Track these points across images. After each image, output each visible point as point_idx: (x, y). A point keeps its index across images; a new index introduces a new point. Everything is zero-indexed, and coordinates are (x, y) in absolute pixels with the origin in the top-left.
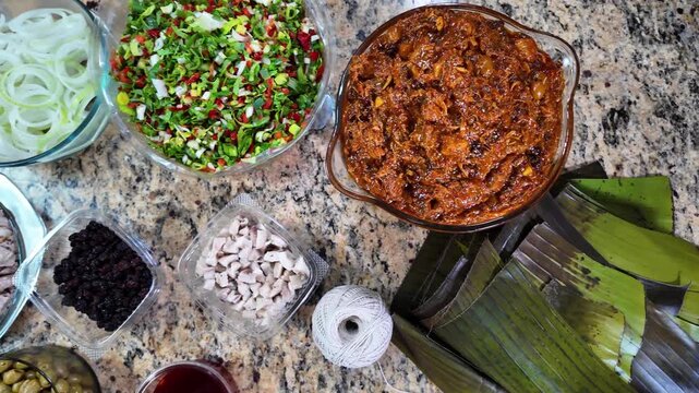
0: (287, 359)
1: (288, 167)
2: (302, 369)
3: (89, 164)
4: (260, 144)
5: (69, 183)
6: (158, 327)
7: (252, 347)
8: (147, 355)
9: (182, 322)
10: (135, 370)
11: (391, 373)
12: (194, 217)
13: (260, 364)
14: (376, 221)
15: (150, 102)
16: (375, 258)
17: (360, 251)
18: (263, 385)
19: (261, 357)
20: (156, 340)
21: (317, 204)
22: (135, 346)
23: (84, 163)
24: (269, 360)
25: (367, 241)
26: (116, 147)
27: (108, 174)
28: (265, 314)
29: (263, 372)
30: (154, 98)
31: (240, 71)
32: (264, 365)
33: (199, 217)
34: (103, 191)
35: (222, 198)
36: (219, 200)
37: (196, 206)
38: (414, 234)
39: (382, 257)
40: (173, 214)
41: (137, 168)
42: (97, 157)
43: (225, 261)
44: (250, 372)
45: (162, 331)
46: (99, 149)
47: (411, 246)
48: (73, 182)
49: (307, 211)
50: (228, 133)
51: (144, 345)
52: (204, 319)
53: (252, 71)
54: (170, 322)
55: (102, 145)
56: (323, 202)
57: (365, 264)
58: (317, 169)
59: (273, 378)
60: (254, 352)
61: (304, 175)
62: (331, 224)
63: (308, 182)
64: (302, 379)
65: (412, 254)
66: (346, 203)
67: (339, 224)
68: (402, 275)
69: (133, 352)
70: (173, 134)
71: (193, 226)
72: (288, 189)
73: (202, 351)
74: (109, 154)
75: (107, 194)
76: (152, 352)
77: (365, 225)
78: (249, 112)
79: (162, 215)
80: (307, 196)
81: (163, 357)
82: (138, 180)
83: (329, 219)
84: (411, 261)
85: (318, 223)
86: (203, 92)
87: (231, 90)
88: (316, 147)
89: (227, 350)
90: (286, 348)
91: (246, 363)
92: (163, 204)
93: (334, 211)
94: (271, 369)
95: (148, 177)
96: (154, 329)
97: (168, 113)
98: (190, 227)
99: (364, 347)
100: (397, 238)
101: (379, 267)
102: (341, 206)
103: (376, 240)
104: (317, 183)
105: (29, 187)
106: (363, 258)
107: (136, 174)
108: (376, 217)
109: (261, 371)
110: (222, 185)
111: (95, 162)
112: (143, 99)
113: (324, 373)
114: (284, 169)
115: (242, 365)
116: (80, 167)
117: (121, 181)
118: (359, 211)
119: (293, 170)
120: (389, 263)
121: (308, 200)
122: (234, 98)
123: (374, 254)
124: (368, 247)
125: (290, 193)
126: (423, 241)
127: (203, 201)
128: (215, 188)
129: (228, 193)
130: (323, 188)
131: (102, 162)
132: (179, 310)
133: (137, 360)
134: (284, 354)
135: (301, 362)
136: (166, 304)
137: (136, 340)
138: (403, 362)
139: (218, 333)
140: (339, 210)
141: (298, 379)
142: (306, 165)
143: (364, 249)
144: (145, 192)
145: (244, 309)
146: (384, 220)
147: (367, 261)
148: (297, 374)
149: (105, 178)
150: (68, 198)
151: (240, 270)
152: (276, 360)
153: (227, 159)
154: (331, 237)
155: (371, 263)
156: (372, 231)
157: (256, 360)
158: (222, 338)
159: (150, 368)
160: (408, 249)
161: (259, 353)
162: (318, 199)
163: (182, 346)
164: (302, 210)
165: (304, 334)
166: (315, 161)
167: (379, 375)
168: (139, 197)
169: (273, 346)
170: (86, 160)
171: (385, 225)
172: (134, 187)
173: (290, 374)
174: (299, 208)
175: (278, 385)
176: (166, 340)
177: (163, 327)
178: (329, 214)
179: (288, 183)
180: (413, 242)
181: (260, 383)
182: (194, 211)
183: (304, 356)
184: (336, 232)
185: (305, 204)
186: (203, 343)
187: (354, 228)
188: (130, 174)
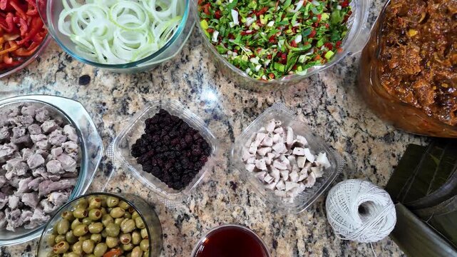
0: (299, 233)
1: (299, 90)
2: (310, 242)
3: (157, 77)
4: (301, 64)
5: (142, 90)
6: (202, 198)
7: (272, 220)
8: (192, 220)
9: (220, 196)
10: (182, 231)
11: (380, 251)
12: (231, 120)
13: (277, 234)
14: (367, 135)
15: (223, 29)
16: (367, 163)
17: (355, 156)
18: (281, 251)
19: (278, 229)
20: (200, 208)
21: (322, 118)
22: (184, 212)
23: (154, 77)
24: (284, 232)
25: (360, 149)
26: (177, 67)
27: (171, 86)
28: (292, 195)
29: (280, 241)
30: (227, 26)
31: (298, 7)
32: (281, 236)
33: (234, 121)
34: (167, 97)
35: (251, 109)
36: (248, 110)
37: (232, 113)
38: (396, 147)
39: (372, 162)
40: (216, 117)
41: (192, 83)
42: (163, 74)
43: (263, 151)
44: (270, 240)
45: (204, 202)
46: (165, 68)
47: (394, 156)
48: (145, 89)
49: (313, 123)
50: (279, 54)
51: (191, 211)
52: (236, 195)
53: (307, 8)
54: (211, 195)
55: (168, 65)
56: (325, 118)
57: (359, 167)
58: (321, 93)
59: (288, 246)
60: (273, 224)
61: (312, 97)
62: (332, 134)
63: (314, 102)
64: (310, 250)
65: (395, 162)
66: (344, 120)
67: (338, 135)
68: (388, 177)
69: (182, 216)
70: (239, 52)
71: (230, 127)
72: (299, 106)
73: (234, 219)
74: (172, 72)
75: (169, 99)
76: (197, 217)
77: (358, 137)
78: (298, 39)
79: (208, 118)
80: (314, 112)
81: (204, 222)
82: (193, 92)
83: (330, 131)
84: (394, 167)
85: (321, 133)
86: (269, 21)
87: (290, 21)
88: (321, 78)
89: (253, 220)
90: (298, 224)
91: (267, 232)
92: (210, 110)
93: (334, 124)
94: (287, 239)
95: (199, 90)
96: (199, 200)
97: (238, 37)
98: (227, 127)
99: (381, 225)
100: (382, 149)
101: (369, 169)
102: (340, 121)
103: (367, 149)
104: (321, 104)
105: (113, 90)
106: (357, 162)
107: (191, 87)
108: (367, 132)
109: (278, 240)
110: (251, 100)
111: (162, 77)
112: (217, 26)
113: (328, 246)
114: (297, 92)
115: (264, 234)
116: (151, 79)
117: (180, 91)
118: (354, 126)
119: (303, 93)
120: (378, 167)
121: (315, 116)
122: (290, 27)
123: (366, 160)
124: (361, 154)
125: (301, 109)
126: (403, 153)
127: (238, 110)
128: (246, 102)
129: (256, 106)
130: (326, 107)
131: (167, 77)
132: (218, 187)
133: (184, 223)
134: (296, 229)
135: (310, 237)
136: (209, 182)
137: (184, 207)
138: (389, 243)
139: (246, 207)
140: (338, 124)
141: (307, 249)
142: (313, 90)
143: (358, 155)
144: (197, 100)
145: (276, 188)
146: (373, 135)
147: (360, 164)
148: (306, 245)
149: (169, 88)
150: (141, 99)
151: (274, 159)
152: (290, 232)
153: (276, 74)
154: (332, 144)
155: (363, 166)
156: (364, 142)
157: (275, 231)
158: (249, 211)
159: (194, 229)
160: (392, 158)
161: (277, 225)
162: (321, 115)
163: (219, 214)
164: (310, 122)
165: (312, 215)
166: (319, 88)
167: (370, 252)
168: (192, 103)
169: (288, 221)
170: (156, 74)
171: (374, 138)
172: (190, 97)
173: (301, 245)
174: (307, 121)
175: (292, 252)
176: (207, 209)
177: (206, 199)
178: (330, 127)
179: (299, 102)
180: (396, 153)
181: (278, 249)
182: (231, 117)
183: (311, 232)
184: (336, 140)
185: (312, 118)
186: (235, 214)
187: (349, 139)
188: (187, 87)
